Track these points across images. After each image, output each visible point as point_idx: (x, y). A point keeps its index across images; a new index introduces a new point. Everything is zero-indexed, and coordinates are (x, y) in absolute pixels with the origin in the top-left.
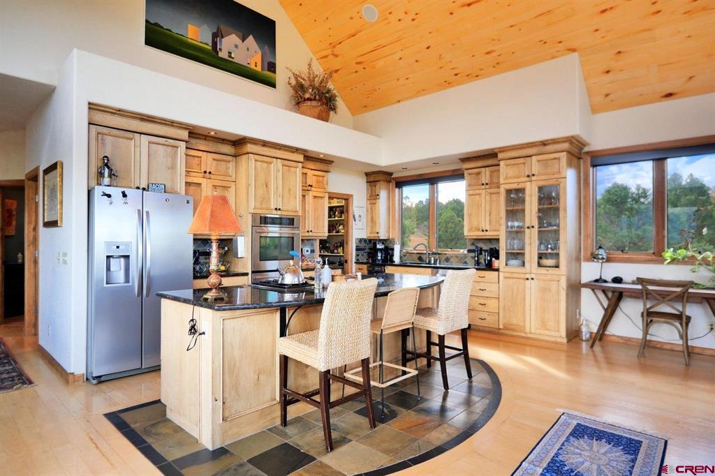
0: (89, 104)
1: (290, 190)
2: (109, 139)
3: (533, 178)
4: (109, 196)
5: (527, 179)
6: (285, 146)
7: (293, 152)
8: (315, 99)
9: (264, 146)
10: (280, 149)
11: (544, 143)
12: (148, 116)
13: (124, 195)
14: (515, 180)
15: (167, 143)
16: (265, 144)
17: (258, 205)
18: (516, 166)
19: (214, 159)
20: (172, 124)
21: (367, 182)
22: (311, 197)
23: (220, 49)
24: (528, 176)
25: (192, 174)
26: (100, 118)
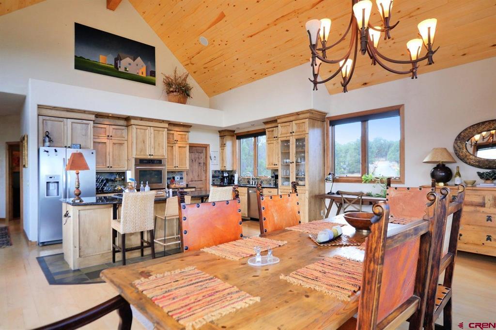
0: (38, 105)
1: (159, 144)
2: (49, 123)
3: (294, 134)
4: (47, 152)
5: (291, 135)
6: (155, 119)
7: (161, 123)
8: (176, 91)
9: (141, 120)
10: (152, 121)
11: (298, 114)
12: (71, 109)
13: (56, 151)
14: (285, 135)
15: (82, 122)
16: (142, 119)
17: (138, 153)
18: (285, 127)
19: (113, 129)
20: (84, 112)
21: (220, 136)
22: (177, 148)
23: (120, 67)
24: (291, 133)
25: (100, 137)
26: (44, 112)
